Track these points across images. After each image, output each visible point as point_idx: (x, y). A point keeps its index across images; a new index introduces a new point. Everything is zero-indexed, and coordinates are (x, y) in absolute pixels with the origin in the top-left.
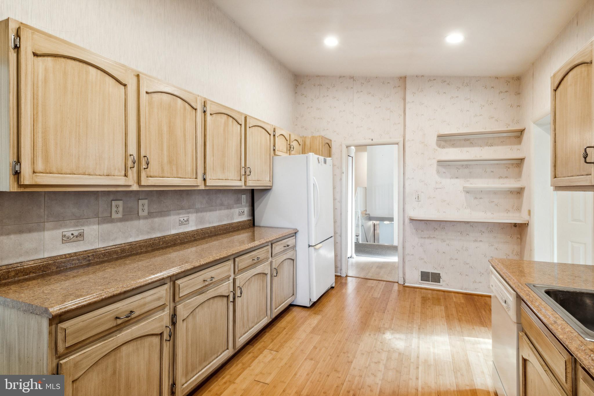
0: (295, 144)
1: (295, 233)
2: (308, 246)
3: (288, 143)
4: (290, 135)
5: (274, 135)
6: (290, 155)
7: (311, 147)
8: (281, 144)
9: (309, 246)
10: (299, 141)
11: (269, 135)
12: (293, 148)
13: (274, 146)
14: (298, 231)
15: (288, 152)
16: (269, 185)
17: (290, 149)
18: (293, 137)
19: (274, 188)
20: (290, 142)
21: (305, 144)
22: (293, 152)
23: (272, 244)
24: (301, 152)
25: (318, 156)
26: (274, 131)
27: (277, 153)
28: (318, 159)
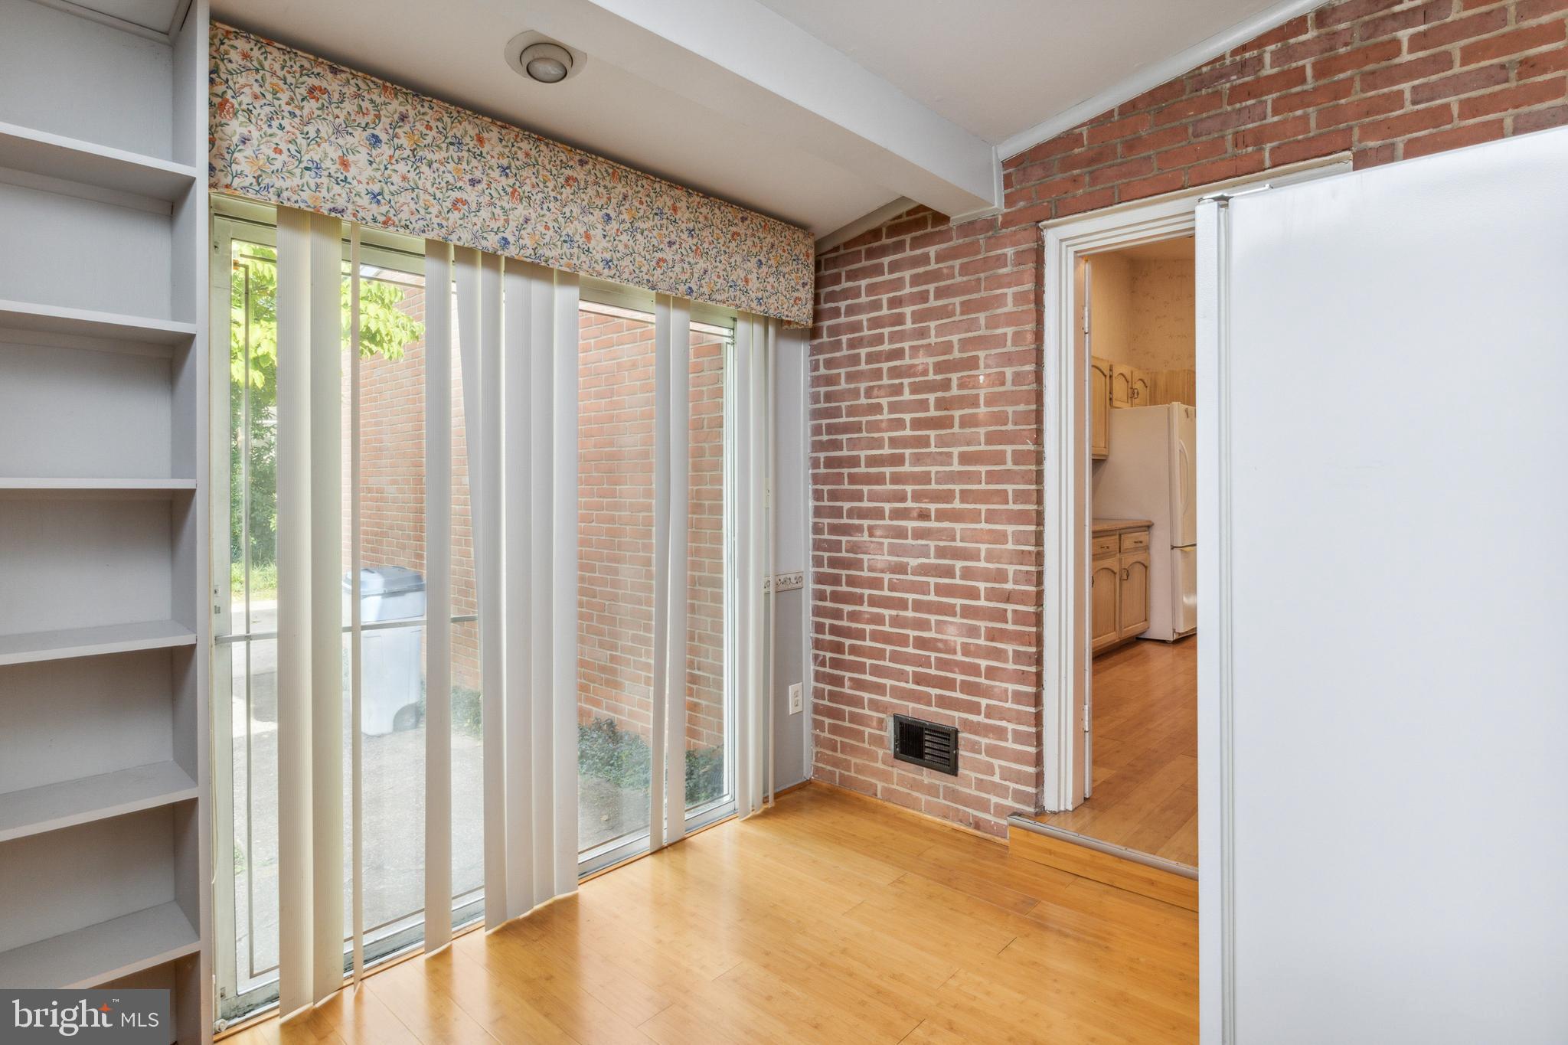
0: (1139, 386)
1: (1148, 527)
2: (1170, 548)
3: (1130, 386)
4: (1132, 373)
5: (1111, 377)
6: (1132, 406)
7: (1167, 391)
8: (1120, 388)
9: (1173, 548)
10: (1146, 381)
11: (1104, 377)
12: (1138, 394)
13: (1110, 393)
14: (1153, 524)
15: (1129, 401)
16: (1104, 453)
17: (1132, 394)
18: (1137, 375)
19: (1111, 458)
20: (1132, 385)
21: (1155, 385)
22: (1136, 401)
23: (1120, 535)
24: (1148, 401)
25: (1187, 406)
26: (1111, 370)
27: (1116, 403)
28: (1186, 411)
